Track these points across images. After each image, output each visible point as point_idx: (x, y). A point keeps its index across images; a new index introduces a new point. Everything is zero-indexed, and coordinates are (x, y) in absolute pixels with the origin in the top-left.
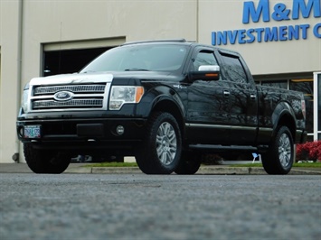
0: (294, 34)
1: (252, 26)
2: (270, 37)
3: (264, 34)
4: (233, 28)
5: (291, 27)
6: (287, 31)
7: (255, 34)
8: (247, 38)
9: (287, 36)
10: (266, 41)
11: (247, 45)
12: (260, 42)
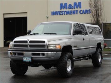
0: (74, 13)
1: (62, 10)
2: (68, 13)
3: (66, 12)
4: (57, 11)
5: (73, 11)
6: (72, 12)
7: (63, 12)
8: (61, 14)
9: (72, 13)
10: (66, 14)
11: (61, 15)
12: (65, 14)
